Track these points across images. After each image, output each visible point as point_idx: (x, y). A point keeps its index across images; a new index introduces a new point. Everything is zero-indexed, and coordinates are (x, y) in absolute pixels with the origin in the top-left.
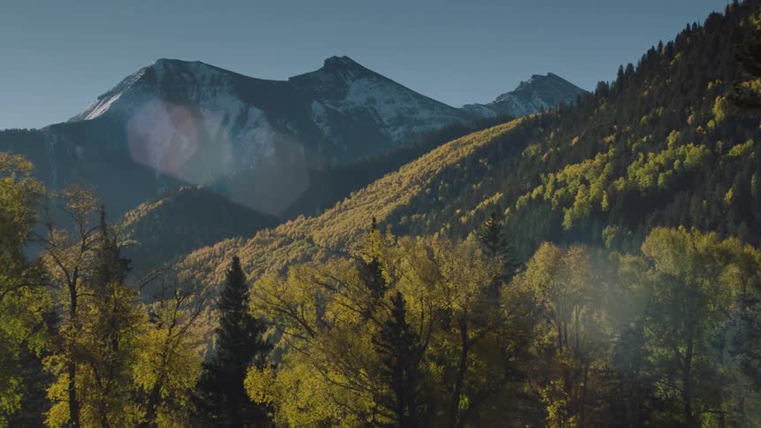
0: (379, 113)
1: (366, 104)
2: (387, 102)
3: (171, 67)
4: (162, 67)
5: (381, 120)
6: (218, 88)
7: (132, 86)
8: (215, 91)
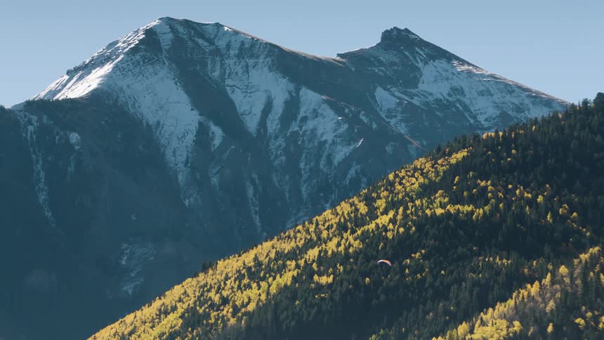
0: (472, 109)
1: (449, 95)
2: (482, 94)
3: (181, 29)
4: (167, 29)
5: (474, 117)
6: (251, 62)
7: (127, 54)
8: (247, 66)
